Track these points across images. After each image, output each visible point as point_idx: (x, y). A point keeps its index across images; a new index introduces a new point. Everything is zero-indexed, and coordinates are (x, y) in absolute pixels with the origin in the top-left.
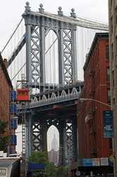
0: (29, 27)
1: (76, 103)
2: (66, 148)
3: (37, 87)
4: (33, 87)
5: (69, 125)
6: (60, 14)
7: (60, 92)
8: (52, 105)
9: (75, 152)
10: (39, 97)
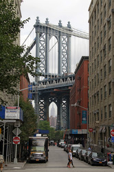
0: (39, 34)
1: (70, 88)
2: (61, 117)
3: (43, 76)
4: (40, 75)
5: (64, 102)
6: (60, 25)
7: (59, 80)
8: (53, 89)
9: (68, 120)
10: (44, 82)
